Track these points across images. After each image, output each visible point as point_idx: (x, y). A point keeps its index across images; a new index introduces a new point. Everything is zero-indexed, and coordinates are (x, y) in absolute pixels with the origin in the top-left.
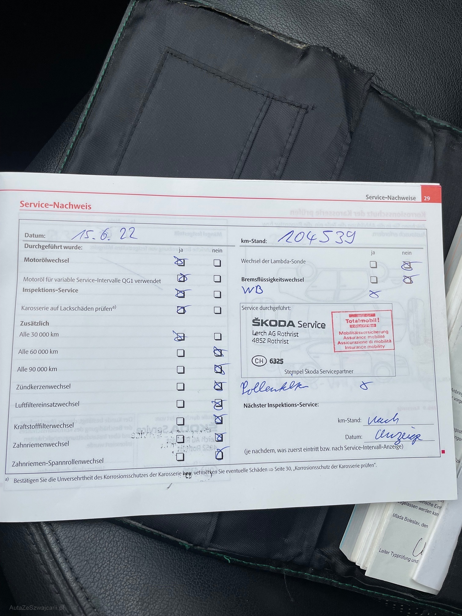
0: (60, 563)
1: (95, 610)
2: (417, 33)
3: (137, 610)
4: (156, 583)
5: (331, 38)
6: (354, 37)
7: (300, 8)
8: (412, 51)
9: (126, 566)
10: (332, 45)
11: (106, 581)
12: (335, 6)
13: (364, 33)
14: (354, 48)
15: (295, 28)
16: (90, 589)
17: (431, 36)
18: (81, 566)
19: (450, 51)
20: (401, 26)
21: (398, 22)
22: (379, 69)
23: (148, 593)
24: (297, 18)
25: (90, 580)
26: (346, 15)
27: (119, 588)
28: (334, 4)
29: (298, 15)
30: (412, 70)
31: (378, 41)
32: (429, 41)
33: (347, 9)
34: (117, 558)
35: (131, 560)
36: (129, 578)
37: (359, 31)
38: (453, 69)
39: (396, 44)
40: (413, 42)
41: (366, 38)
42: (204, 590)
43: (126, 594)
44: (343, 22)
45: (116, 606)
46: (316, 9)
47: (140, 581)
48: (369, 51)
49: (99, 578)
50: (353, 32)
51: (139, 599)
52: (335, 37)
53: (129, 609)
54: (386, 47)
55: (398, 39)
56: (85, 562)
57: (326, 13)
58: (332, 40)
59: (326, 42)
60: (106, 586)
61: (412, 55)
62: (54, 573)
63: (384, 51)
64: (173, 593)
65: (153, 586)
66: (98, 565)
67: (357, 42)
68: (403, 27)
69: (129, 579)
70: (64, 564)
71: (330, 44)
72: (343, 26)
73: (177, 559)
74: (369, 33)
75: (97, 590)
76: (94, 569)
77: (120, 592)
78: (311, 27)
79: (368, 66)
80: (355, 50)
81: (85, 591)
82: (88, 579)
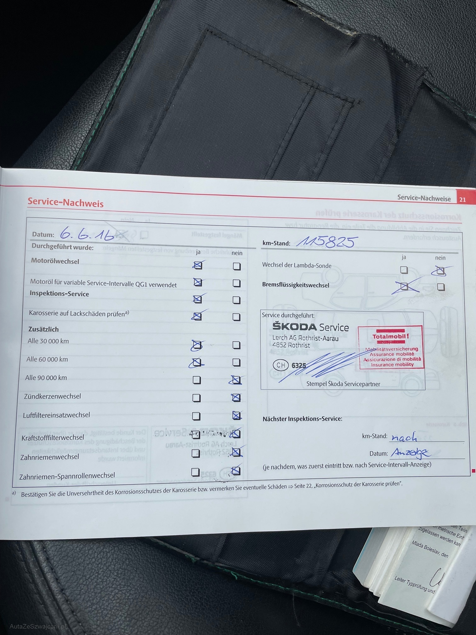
0: (45, 573)
1: (80, 624)
2: (457, 19)
3: (125, 626)
4: (146, 598)
5: (364, 20)
6: (389, 19)
8: (452, 38)
9: (115, 579)
10: (364, 28)
11: (93, 594)
13: (400, 15)
15: (325, 7)
16: (76, 601)
17: (473, 23)
18: (67, 577)
20: (440, 10)
22: (414, 56)
23: (137, 608)
25: (76, 592)
27: (107, 602)
30: (450, 59)
31: (415, 25)
34: (106, 570)
35: (121, 573)
36: (118, 592)
37: (394, 14)
39: (435, 30)
40: (453, 28)
41: (402, 22)
42: (196, 608)
43: (114, 609)
44: (378, 3)
45: (102, 621)
47: (129, 596)
48: (405, 36)
49: (86, 590)
50: (387, 15)
51: (127, 615)
52: (368, 19)
53: (116, 625)
54: (424, 32)
55: (437, 24)
56: (73, 573)
58: (365, 22)
59: (358, 24)
60: (93, 600)
61: (451, 43)
62: (39, 582)
63: (421, 37)
64: (164, 610)
65: (143, 602)
66: (85, 576)
67: (392, 26)
68: (443, 11)
69: (117, 594)
70: (49, 573)
71: (362, 26)
72: (377, 8)
73: (170, 575)
74: (405, 16)
75: (83, 604)
76: (81, 580)
78: (343, 6)
79: (403, 53)
80: (390, 35)
81: (70, 604)
82: (75, 591)
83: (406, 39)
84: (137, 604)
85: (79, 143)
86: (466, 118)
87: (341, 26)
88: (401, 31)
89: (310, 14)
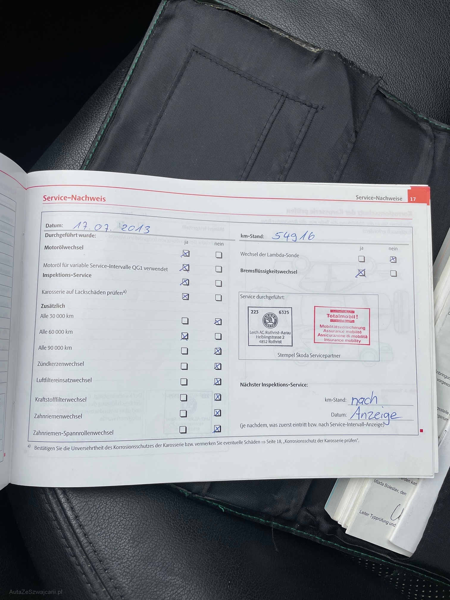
1: (92, 545)
2: (408, 34)
3: (129, 547)
5: (327, 38)
6: (348, 37)
7: (299, 9)
8: (403, 51)
9: (120, 508)
10: (327, 45)
11: (102, 520)
12: (332, 8)
14: (348, 48)
15: (293, 28)
16: (88, 526)
17: (422, 37)
18: (81, 506)
19: (440, 52)
20: (393, 27)
21: (391, 23)
22: (371, 68)
23: (139, 533)
24: (296, 19)
25: (88, 518)
26: (342, 16)
27: (113, 527)
28: (331, 6)
29: (297, 16)
30: (403, 69)
32: (420, 42)
33: (343, 11)
34: (113, 501)
35: (126, 504)
36: (123, 519)
37: (353, 32)
38: (441, 69)
39: (388, 44)
40: (405, 43)
41: (360, 39)
42: (189, 534)
43: (119, 533)
44: (339, 23)
45: (110, 542)
46: (314, 11)
47: (132, 523)
48: (362, 51)
49: (96, 517)
50: (347, 33)
51: (131, 538)
52: (330, 37)
53: (121, 546)
54: (379, 47)
55: (390, 39)
56: (85, 503)
57: (323, 14)
59: (322, 41)
60: (102, 525)
62: (57, 511)
63: (376, 51)
64: (161, 535)
65: (144, 528)
67: (351, 42)
68: (396, 28)
70: (66, 503)
71: (325, 44)
72: (338, 27)
73: (167, 506)
74: (363, 34)
75: (94, 528)
76: (92, 509)
77: (114, 531)
78: (308, 27)
79: (361, 65)
80: (349, 50)
81: (83, 528)
82: (86, 518)
83: (363, 53)
84: (139, 529)
85: (88, 147)
86: (417, 119)
87: (307, 45)
88: (359, 46)
89: (280, 35)
